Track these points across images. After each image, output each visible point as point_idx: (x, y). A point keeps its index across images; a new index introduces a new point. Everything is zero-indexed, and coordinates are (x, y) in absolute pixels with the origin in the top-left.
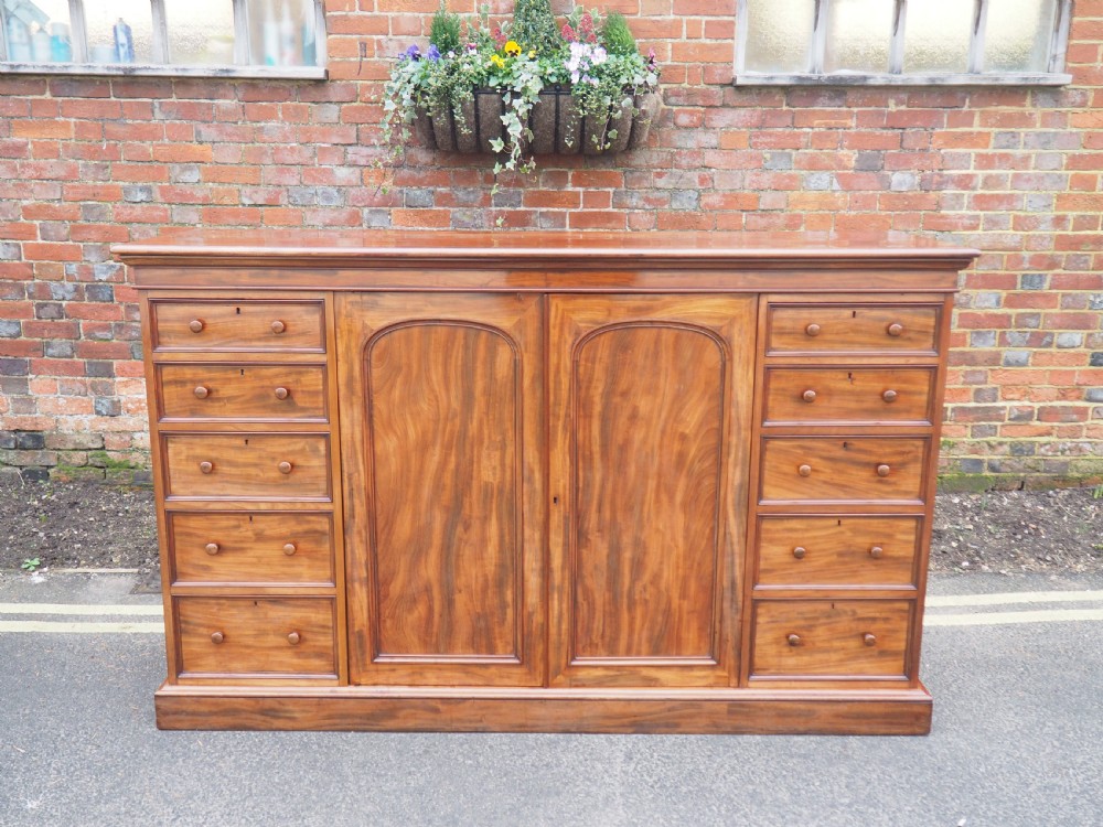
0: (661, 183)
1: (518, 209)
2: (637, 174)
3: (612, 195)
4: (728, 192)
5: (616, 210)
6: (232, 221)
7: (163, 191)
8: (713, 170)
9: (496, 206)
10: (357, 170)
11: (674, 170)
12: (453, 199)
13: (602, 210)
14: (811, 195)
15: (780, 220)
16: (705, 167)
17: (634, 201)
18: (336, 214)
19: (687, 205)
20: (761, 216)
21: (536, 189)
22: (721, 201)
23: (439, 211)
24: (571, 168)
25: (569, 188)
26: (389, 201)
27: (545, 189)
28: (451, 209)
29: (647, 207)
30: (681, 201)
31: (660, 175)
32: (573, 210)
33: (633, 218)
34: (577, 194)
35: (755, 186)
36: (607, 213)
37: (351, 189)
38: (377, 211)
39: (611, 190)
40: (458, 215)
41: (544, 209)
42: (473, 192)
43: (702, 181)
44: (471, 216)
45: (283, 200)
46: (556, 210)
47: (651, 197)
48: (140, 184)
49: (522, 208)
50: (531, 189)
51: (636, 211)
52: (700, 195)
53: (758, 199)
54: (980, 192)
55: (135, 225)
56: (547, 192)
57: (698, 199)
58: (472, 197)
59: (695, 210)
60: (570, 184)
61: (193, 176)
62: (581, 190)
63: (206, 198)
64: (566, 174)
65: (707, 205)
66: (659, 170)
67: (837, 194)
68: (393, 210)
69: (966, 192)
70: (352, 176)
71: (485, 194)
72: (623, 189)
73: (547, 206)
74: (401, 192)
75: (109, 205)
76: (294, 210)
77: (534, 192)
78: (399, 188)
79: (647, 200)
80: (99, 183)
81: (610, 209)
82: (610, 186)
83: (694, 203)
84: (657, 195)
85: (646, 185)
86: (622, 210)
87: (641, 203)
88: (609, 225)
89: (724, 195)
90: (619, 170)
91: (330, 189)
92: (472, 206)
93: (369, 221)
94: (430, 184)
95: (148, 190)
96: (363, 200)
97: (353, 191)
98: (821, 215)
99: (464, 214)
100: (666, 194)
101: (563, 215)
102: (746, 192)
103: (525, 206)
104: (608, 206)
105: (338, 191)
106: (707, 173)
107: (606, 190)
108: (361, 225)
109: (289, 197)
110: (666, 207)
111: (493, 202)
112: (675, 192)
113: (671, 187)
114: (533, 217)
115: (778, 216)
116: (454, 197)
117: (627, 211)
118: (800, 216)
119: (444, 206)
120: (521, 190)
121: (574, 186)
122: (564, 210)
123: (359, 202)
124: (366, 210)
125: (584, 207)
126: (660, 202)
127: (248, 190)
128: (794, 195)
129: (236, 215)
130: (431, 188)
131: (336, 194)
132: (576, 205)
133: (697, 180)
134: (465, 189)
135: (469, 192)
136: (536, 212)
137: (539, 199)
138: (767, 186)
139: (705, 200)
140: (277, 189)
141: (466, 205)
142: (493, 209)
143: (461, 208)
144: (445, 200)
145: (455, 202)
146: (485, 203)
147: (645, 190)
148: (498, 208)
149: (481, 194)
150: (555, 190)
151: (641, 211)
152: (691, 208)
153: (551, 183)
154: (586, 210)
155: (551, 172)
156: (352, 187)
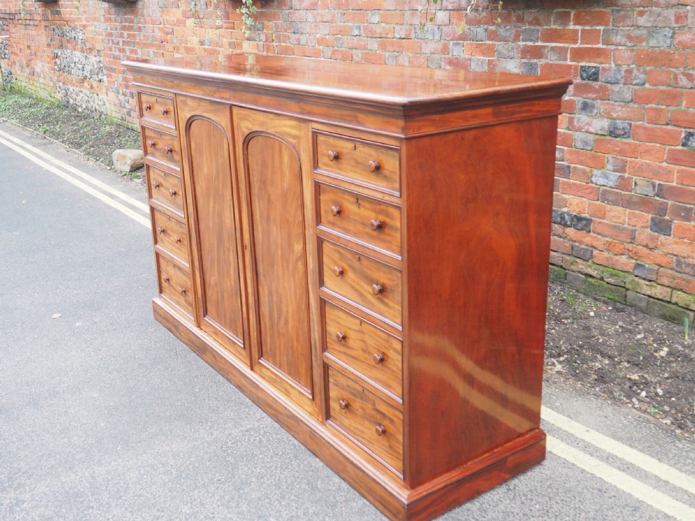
0: (642, 21)
1: (537, 44)
2: (622, 13)
3: (602, 32)
5: (604, 47)
6: (391, 48)
7: (365, 28)
8: (689, 8)
9: (523, 41)
10: (447, 12)
11: (654, 8)
12: (497, 35)
13: (594, 46)
16: (682, 5)
17: (618, 39)
18: (436, 45)
19: (662, 43)
21: (549, 27)
23: (489, 44)
24: (573, 8)
25: (571, 27)
26: (463, 37)
27: (555, 27)
28: (497, 43)
29: (629, 44)
30: (657, 39)
31: (641, 14)
32: (573, 46)
33: (617, 53)
34: (576, 31)
36: (598, 49)
37: (444, 27)
38: (457, 44)
39: (601, 28)
40: (500, 48)
41: (553, 44)
42: (509, 29)
43: (678, 18)
44: (507, 49)
45: (413, 36)
46: (562, 45)
47: (632, 35)
48: (356, 24)
49: (539, 43)
50: (546, 27)
51: (620, 48)
52: (674, 33)
55: (354, 50)
56: (556, 29)
57: (673, 37)
58: (508, 33)
59: (669, 47)
60: (572, 23)
61: (376, 19)
62: (579, 27)
63: (381, 34)
64: (569, 13)
65: (680, 43)
66: (641, 9)
68: (465, 43)
70: (445, 18)
71: (517, 31)
72: (611, 27)
73: (556, 42)
74: (470, 29)
75: (345, 37)
76: (418, 42)
77: (547, 29)
78: (468, 27)
79: (629, 38)
80: (342, 24)
81: (600, 46)
82: (601, 25)
83: (669, 41)
84: (638, 32)
85: (629, 23)
86: (609, 47)
87: (624, 40)
88: (598, 60)
90: (608, 10)
91: (434, 27)
92: (508, 41)
93: (453, 50)
94: (485, 23)
95: (359, 28)
96: (450, 36)
97: (445, 29)
99: (504, 47)
100: (645, 32)
101: (565, 50)
103: (542, 41)
104: (598, 43)
105: (438, 28)
106: (682, 10)
107: (598, 28)
108: (448, 54)
109: (415, 33)
110: (644, 44)
111: (521, 37)
112: (653, 31)
113: (650, 25)
114: (546, 51)
116: (498, 33)
117: (613, 47)
119: (492, 40)
120: (539, 28)
121: (575, 24)
122: (566, 45)
123: (448, 37)
124: (451, 43)
125: (581, 43)
126: (639, 39)
127: (397, 28)
129: (392, 44)
130: (486, 27)
131: (437, 31)
132: (575, 41)
133: (673, 18)
134: (505, 27)
135: (507, 30)
136: (548, 46)
137: (551, 36)
139: (679, 38)
140: (410, 27)
141: (505, 40)
142: (521, 43)
143: (502, 42)
144: (493, 36)
145: (499, 37)
146: (516, 39)
147: (628, 28)
148: (524, 43)
149: (514, 31)
150: (561, 28)
151: (623, 48)
152: (665, 45)
153: (559, 21)
154: (582, 46)
155: (559, 12)
156: (445, 25)
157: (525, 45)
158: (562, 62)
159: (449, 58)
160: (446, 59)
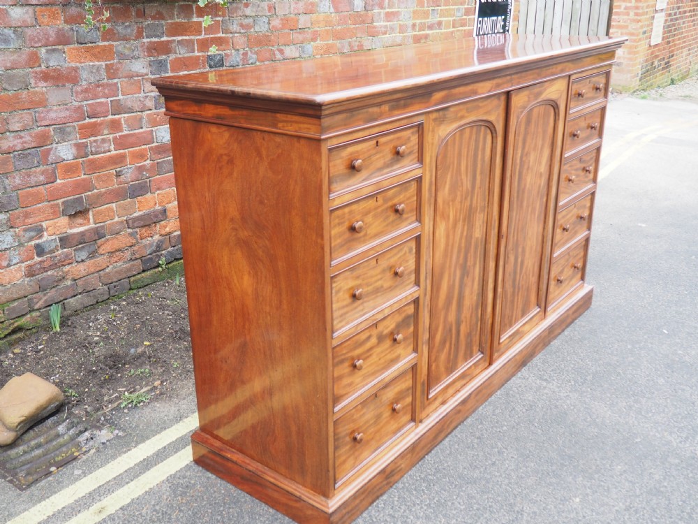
0: (248, 11)
1: (162, 39)
2: (234, 5)
3: (221, 23)
4: (283, 17)
5: (224, 35)
9: (147, 37)
10: (30, 10)
12: (115, 34)
13: (216, 36)
14: (322, 16)
15: (309, 36)
17: (235, 28)
18: (15, 57)
19: (263, 28)
20: (300, 33)
21: (173, 21)
22: (280, 24)
23: (105, 46)
25: (195, 19)
26: (63, 40)
27: (179, 20)
28: (115, 43)
29: (242, 31)
30: (259, 25)
31: (246, 6)
32: (198, 37)
33: (235, 40)
34: (200, 23)
35: (296, 11)
36: (220, 38)
37: (26, 30)
38: (54, 50)
39: (220, 19)
40: (120, 48)
41: (180, 38)
42: (129, 26)
43: (270, 9)
44: (130, 49)
46: (187, 38)
47: (244, 23)
49: (165, 39)
50: (170, 21)
51: (236, 35)
52: (269, 20)
53: (298, 21)
54: (387, 10)
56: (181, 23)
57: (269, 23)
58: (129, 31)
59: (268, 31)
60: (195, 15)
62: (202, 20)
64: (191, 7)
65: (273, 27)
67: (333, 15)
68: (66, 48)
69: (382, 11)
70: (26, 16)
71: (138, 28)
72: (227, 18)
73: (182, 35)
74: (72, 29)
77: (172, 23)
78: (69, 26)
79: (242, 26)
81: (220, 35)
82: (220, 16)
83: (267, 26)
84: (247, 21)
85: (240, 14)
86: (228, 35)
87: (238, 28)
89: (281, 19)
91: (6, 31)
92: (130, 39)
93: (47, 60)
96: (39, 40)
97: (29, 32)
98: (327, 30)
99: (125, 47)
100: (251, 20)
101: (191, 42)
102: (292, 16)
103: (167, 36)
104: (219, 32)
105: (15, 32)
106: (271, 2)
107: (217, 19)
108: (40, 66)
110: (252, 30)
111: (144, 34)
112: (256, 18)
113: (254, 15)
114: (173, 45)
115: (307, 32)
116: (115, 31)
117: (230, 35)
118: (317, 31)
119: (108, 40)
120: (163, 22)
121: (198, 16)
122: (193, 37)
123: (36, 43)
124: (43, 50)
125: (205, 34)
126: (247, 27)
128: (314, 16)
130: (97, 25)
131: (13, 35)
132: (200, 33)
133: (266, 8)
134: (123, 23)
135: (126, 26)
136: (174, 41)
137: (177, 30)
138: (301, 12)
139: (272, 23)
141: (125, 39)
142: (145, 40)
143: (121, 42)
144: (109, 35)
145: (117, 35)
146: (139, 36)
147: (239, 18)
148: (149, 40)
149: (135, 27)
150: (186, 21)
151: (238, 35)
152: (265, 30)
153: (183, 15)
154: (207, 36)
155: (182, 5)
156: (27, 27)
157: (150, 42)
158: (191, 54)
159: (42, 72)
160: (36, 73)
